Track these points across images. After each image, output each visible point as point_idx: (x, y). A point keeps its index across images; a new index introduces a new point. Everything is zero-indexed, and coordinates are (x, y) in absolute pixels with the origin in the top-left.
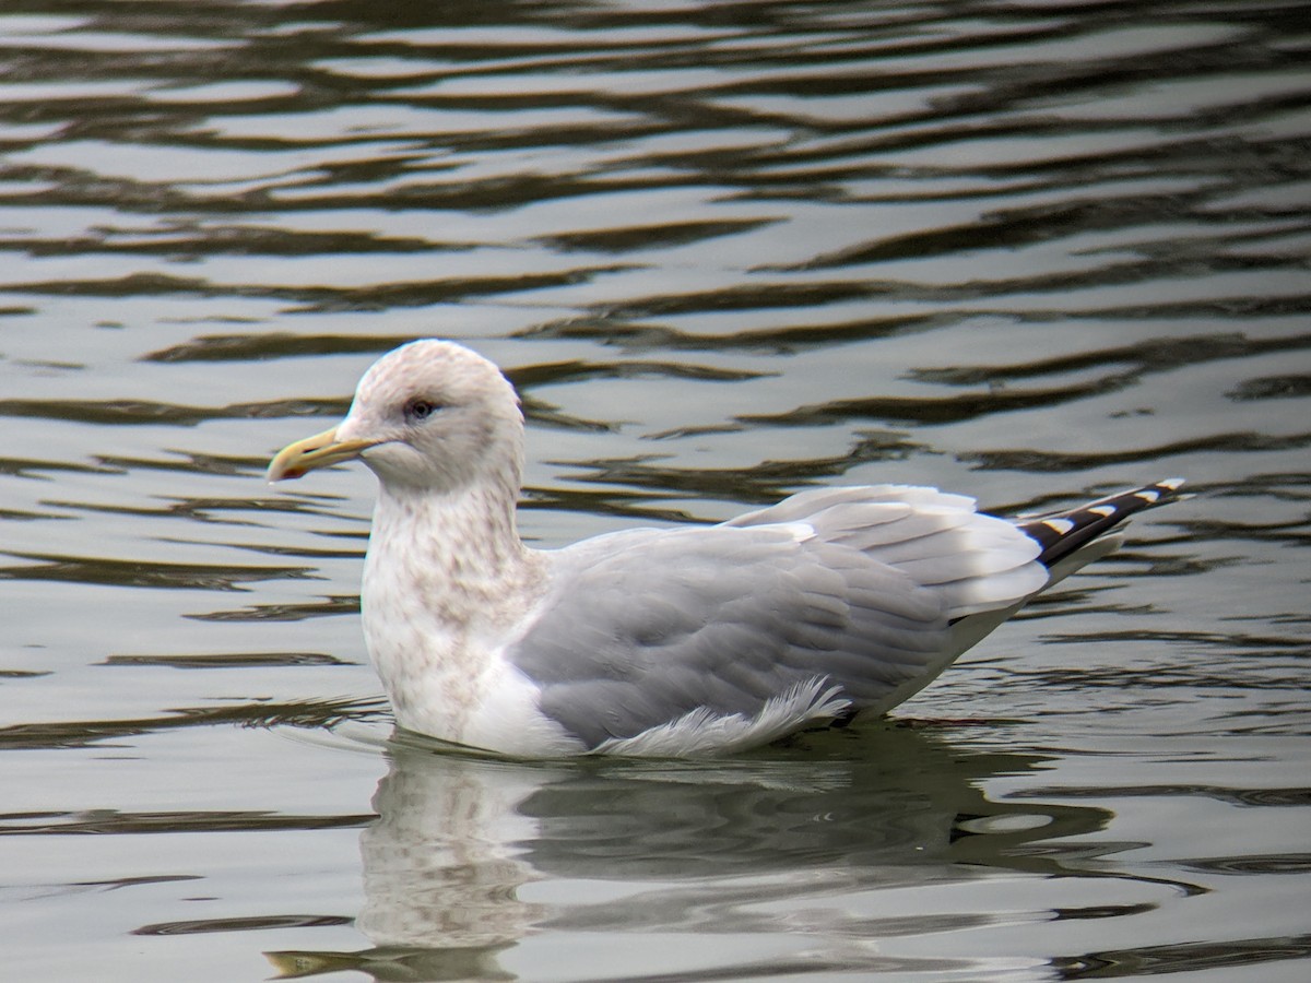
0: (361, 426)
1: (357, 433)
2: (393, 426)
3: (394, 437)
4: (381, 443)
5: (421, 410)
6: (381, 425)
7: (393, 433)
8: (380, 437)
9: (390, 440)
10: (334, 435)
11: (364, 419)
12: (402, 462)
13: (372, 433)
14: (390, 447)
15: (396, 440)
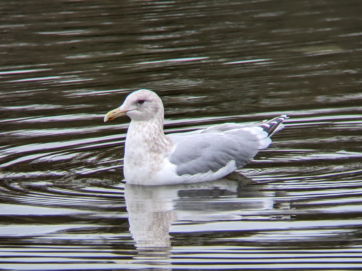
0: (126, 106)
1: (125, 108)
2: (134, 106)
3: (134, 109)
4: (131, 110)
5: (141, 102)
6: (131, 106)
7: (134, 108)
8: (131, 109)
9: (133, 110)
10: (120, 109)
11: (127, 105)
12: (136, 115)
13: (129, 108)
14: (133, 111)
15: (135, 110)
